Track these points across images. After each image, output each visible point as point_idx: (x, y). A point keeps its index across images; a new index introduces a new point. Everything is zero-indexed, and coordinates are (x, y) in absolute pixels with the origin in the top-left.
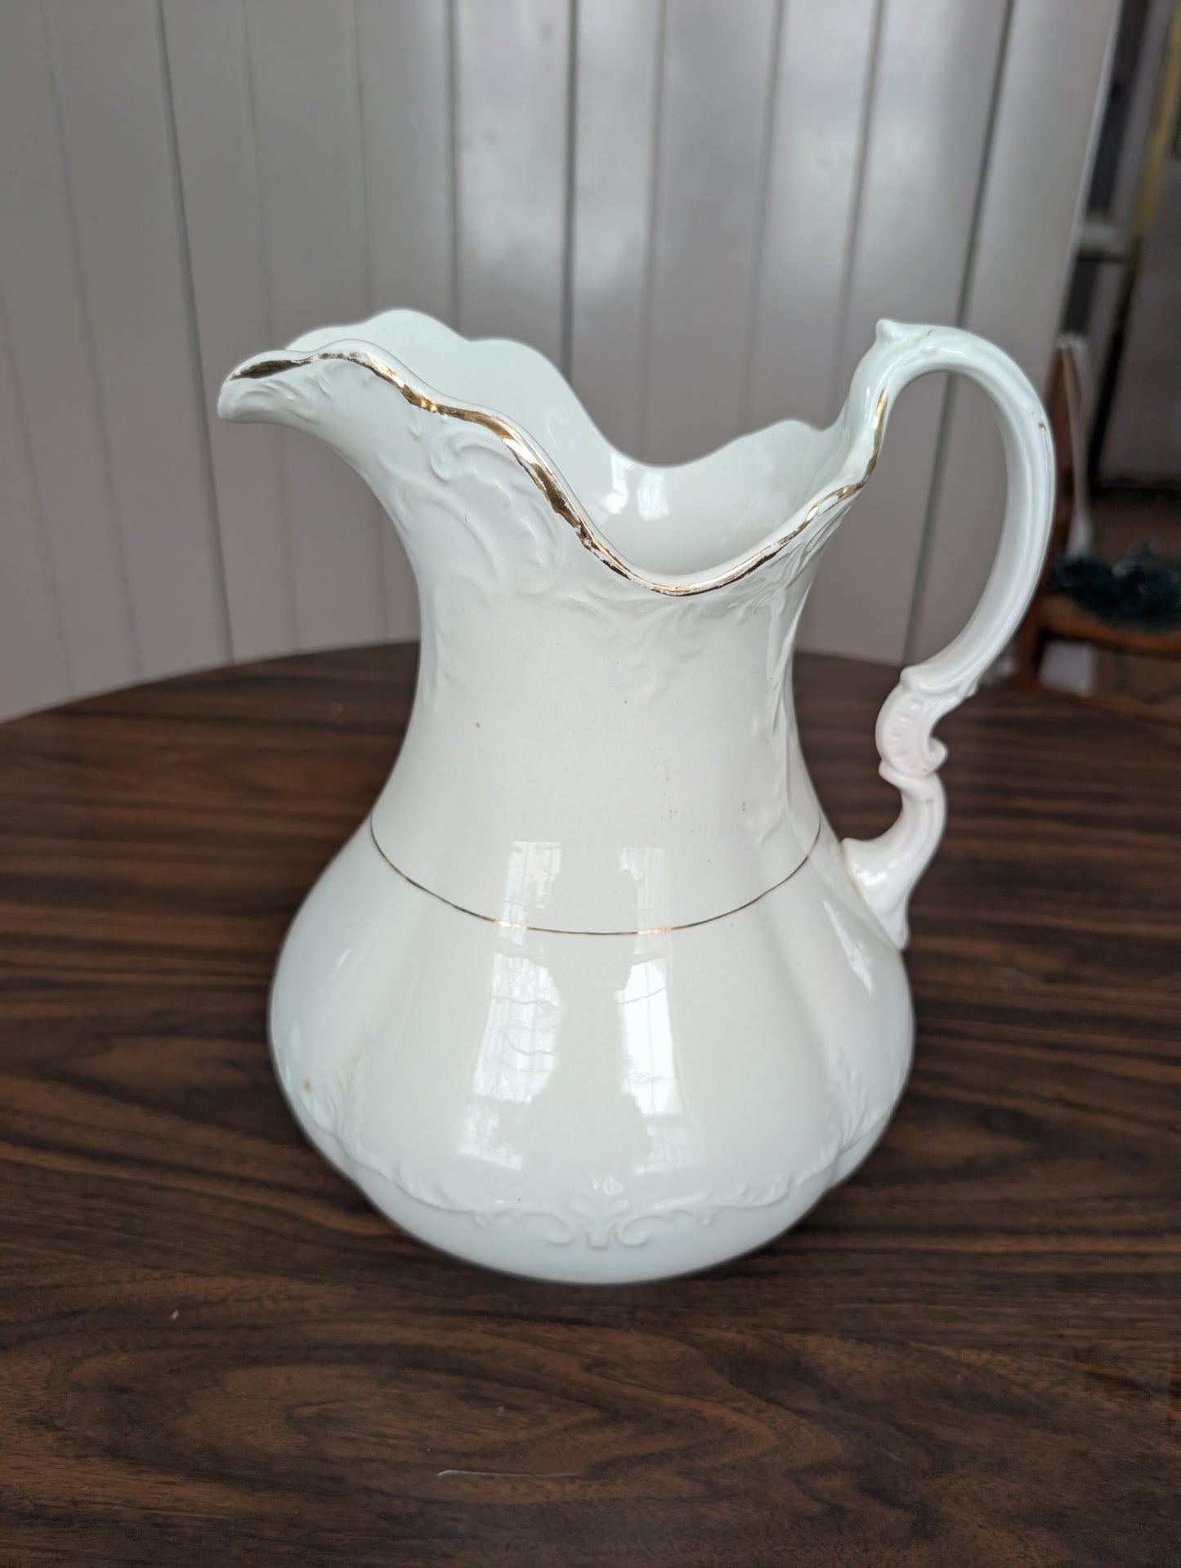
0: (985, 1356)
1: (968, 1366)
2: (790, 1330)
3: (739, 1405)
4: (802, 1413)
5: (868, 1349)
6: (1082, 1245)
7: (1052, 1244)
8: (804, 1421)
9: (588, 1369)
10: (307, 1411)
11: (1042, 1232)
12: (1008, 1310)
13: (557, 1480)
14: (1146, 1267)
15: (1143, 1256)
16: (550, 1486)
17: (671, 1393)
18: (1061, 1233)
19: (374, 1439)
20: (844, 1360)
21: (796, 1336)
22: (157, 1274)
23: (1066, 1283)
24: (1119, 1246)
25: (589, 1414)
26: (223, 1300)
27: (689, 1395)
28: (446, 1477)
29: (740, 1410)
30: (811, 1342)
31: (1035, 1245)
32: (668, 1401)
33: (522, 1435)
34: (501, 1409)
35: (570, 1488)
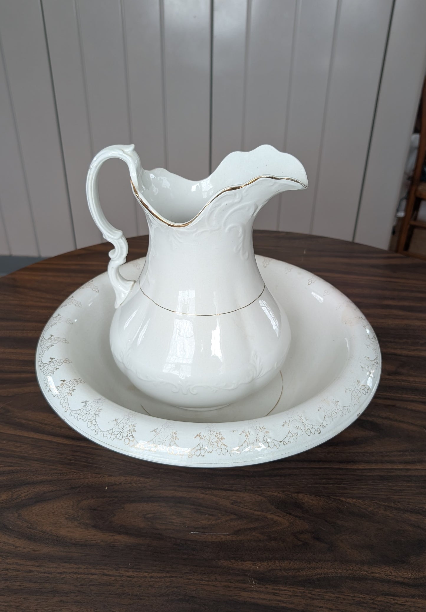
0: (354, 500)
1: (349, 503)
2: (294, 493)
3: (278, 514)
4: (296, 516)
5: (318, 498)
6: (389, 466)
7: (379, 466)
8: (297, 519)
9: (232, 504)
10: (149, 516)
11: (376, 462)
12: (363, 487)
13: (224, 535)
14: (409, 473)
15: (408, 470)
16: (222, 536)
17: (258, 511)
18: (382, 462)
19: (170, 523)
20: (310, 501)
21: (296, 494)
22: (99, 476)
23: (382, 478)
24: (401, 467)
25: (233, 517)
26: (120, 484)
27: (263, 511)
28: (192, 533)
29: (278, 516)
30: (301, 496)
31: (374, 466)
32: (256, 513)
33: (213, 523)
34: (207, 515)
35: (228, 537)
